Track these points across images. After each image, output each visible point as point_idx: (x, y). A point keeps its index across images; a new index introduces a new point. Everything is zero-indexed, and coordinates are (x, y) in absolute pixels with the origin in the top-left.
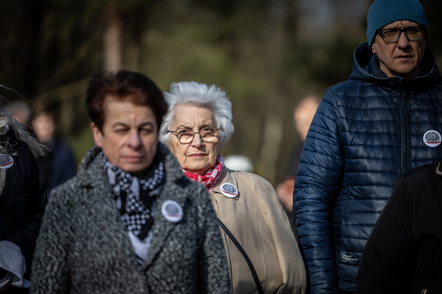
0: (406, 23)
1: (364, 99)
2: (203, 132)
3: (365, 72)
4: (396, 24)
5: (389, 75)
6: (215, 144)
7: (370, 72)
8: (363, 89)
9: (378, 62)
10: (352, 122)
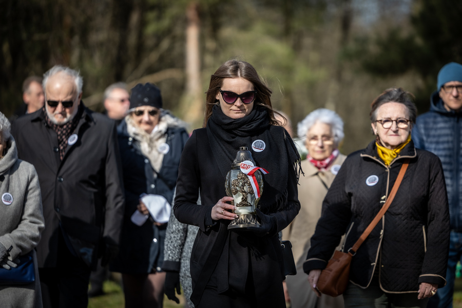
0: (457, 83)
1: (435, 123)
2: (324, 138)
3: (436, 109)
4: (452, 83)
5: (448, 110)
6: (330, 146)
7: (439, 108)
8: (435, 117)
9: (443, 103)
10: (428, 136)
